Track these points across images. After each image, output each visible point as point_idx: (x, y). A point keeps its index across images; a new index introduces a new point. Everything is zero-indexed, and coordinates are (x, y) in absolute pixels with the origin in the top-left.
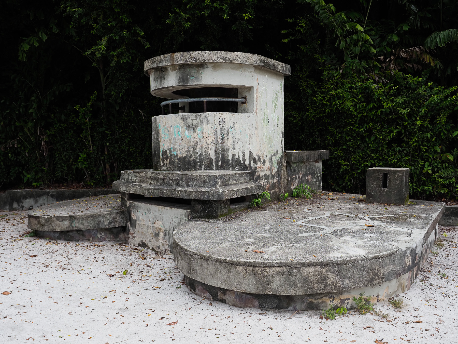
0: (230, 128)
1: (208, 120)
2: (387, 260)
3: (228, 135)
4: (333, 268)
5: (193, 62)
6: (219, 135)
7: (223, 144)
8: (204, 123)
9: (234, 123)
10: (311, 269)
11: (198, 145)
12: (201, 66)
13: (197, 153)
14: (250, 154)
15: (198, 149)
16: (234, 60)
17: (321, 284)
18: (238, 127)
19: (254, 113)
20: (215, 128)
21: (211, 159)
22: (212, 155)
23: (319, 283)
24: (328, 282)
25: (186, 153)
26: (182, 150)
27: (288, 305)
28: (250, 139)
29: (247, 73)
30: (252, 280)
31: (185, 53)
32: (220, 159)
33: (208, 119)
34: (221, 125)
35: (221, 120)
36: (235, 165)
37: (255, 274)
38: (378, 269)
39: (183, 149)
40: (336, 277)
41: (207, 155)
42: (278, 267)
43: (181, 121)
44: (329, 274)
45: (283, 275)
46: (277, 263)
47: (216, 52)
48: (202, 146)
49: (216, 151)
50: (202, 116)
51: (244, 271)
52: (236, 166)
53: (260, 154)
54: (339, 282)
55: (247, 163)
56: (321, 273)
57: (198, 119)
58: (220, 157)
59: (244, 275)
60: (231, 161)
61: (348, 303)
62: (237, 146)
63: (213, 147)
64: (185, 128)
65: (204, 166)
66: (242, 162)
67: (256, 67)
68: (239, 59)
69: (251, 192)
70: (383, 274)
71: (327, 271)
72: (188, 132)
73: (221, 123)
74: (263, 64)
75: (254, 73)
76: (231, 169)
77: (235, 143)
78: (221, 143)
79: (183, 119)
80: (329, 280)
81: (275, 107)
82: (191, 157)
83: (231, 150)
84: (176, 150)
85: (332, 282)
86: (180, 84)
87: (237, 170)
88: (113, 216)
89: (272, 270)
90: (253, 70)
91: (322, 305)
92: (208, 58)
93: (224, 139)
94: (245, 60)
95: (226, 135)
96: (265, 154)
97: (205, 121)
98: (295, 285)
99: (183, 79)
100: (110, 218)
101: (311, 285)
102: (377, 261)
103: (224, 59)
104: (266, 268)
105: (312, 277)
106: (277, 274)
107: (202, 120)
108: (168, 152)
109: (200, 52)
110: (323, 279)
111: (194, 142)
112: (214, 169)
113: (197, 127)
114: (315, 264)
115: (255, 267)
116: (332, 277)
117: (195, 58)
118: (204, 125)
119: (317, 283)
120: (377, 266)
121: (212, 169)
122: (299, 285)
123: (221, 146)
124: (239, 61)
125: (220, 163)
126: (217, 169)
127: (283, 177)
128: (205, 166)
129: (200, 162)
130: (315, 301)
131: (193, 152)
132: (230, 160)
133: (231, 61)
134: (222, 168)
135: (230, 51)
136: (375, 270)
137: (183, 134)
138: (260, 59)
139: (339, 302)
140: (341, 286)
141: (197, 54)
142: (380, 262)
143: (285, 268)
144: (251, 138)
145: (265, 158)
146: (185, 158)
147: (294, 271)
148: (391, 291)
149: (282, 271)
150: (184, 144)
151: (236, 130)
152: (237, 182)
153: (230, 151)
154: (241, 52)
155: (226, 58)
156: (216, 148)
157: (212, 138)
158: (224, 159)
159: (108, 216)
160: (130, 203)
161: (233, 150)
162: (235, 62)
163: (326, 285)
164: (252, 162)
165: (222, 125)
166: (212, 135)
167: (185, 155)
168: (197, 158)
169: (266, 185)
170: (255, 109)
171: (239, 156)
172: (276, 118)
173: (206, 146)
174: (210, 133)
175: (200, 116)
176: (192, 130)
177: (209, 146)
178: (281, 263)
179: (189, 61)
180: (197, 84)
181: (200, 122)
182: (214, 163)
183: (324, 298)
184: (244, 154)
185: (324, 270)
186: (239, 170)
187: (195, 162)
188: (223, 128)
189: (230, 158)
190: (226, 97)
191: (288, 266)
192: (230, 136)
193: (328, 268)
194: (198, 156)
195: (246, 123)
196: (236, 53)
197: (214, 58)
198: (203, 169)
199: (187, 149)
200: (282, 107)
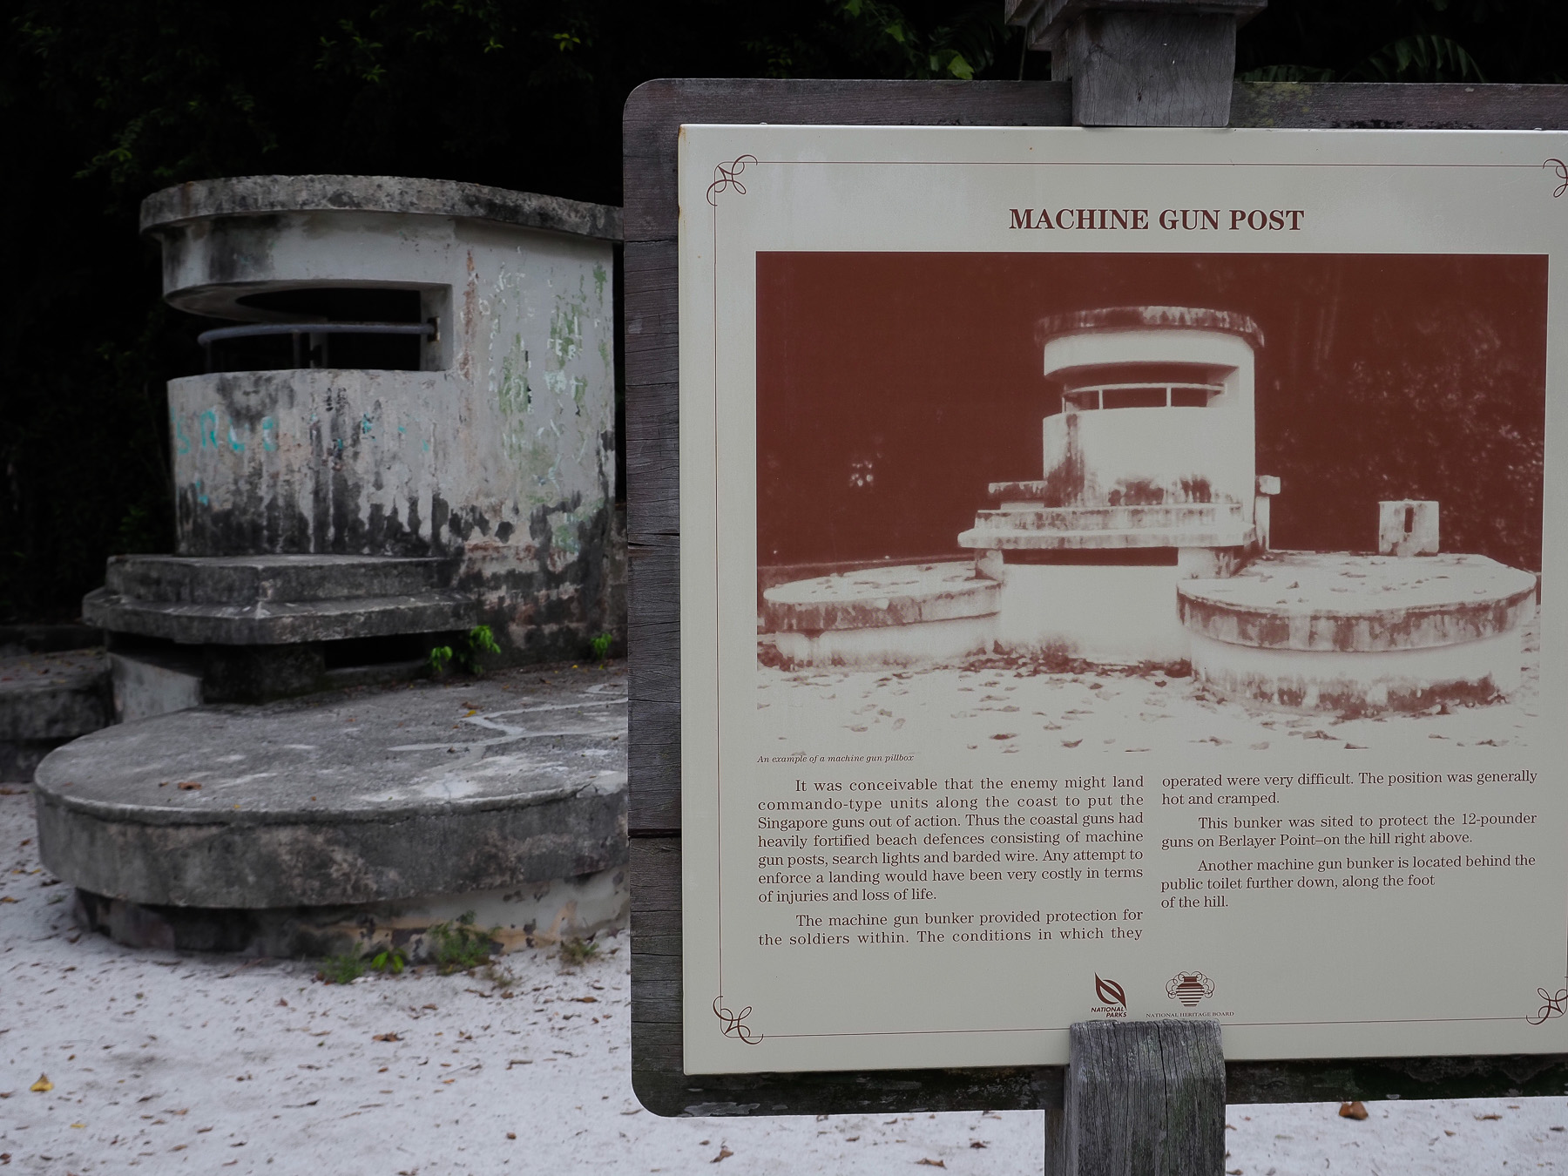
0: (364, 420)
1: (292, 395)
2: (533, 817)
3: (356, 442)
4: (346, 833)
5: (238, 210)
6: (327, 442)
7: (339, 470)
8: (280, 403)
9: (378, 405)
10: (284, 835)
11: (265, 474)
12: (271, 221)
13: (261, 499)
14: (439, 505)
15: (264, 487)
16: (368, 201)
17: (311, 878)
18: (391, 416)
19: (455, 370)
20: (315, 419)
21: (302, 520)
22: (306, 506)
23: (306, 875)
24: (334, 872)
25: (232, 499)
26: (222, 490)
27: (245, 942)
28: (436, 454)
29: (424, 243)
30: (138, 863)
31: (219, 183)
32: (331, 519)
33: (292, 391)
34: (333, 411)
35: (334, 395)
36: (380, 538)
37: (146, 847)
38: (500, 843)
39: (224, 487)
40: (356, 859)
41: (291, 504)
42: (199, 825)
43: (218, 397)
44: (333, 851)
45: (210, 850)
46: (194, 815)
47: (308, 177)
48: (275, 476)
49: (316, 493)
50: (275, 382)
51: (121, 840)
52: (385, 541)
53: (482, 503)
54: (366, 873)
55: (426, 530)
56: (310, 848)
57: (263, 392)
58: (332, 511)
59: (122, 849)
60: (367, 527)
61: (419, 942)
62: (390, 478)
63: (307, 480)
64: (228, 419)
65: (281, 540)
66: (407, 529)
67: (461, 224)
68: (384, 199)
69: (413, 623)
70: (519, 859)
71: (329, 842)
72: (237, 434)
73: (334, 405)
74: (481, 212)
75: (452, 240)
76: (366, 550)
77: (382, 469)
78: (334, 468)
79: (224, 390)
80: (335, 867)
81: (565, 350)
82: (244, 512)
83: (368, 489)
84: (207, 490)
85: (344, 874)
86: (214, 281)
87: (390, 554)
88: (63, 699)
89: (185, 835)
90: (449, 231)
91: (338, 944)
92: (282, 197)
93: (345, 454)
94: (408, 199)
95: (349, 441)
96: (509, 504)
97: (283, 398)
98: (240, 880)
99: (221, 266)
100: (54, 707)
101: (285, 881)
102: (494, 819)
103: (336, 199)
104: (170, 831)
105: (287, 858)
106: (197, 845)
107: (273, 393)
108: (189, 495)
109: (259, 179)
110: (318, 864)
111: (253, 464)
112: (312, 549)
113: (259, 415)
114: (293, 819)
115: (144, 825)
116: (345, 860)
117: (244, 198)
118: (281, 412)
119: (300, 875)
120: (494, 835)
121: (305, 552)
122: (251, 879)
123: (334, 478)
124: (387, 205)
125: (331, 532)
126: (322, 549)
127: (610, 582)
128: (285, 540)
129: (269, 527)
130: (318, 933)
131: (249, 497)
132: (362, 524)
133: (358, 205)
134: (338, 547)
135: (355, 174)
136: (487, 844)
137: (223, 440)
138: (468, 196)
139: (390, 938)
140: (375, 887)
141: (249, 185)
142: (503, 823)
143: (214, 830)
144: (441, 450)
145: (507, 516)
146: (227, 515)
147: (237, 838)
148: (586, 917)
149: (206, 839)
150: (226, 471)
151: (386, 425)
152: (361, 592)
153: (364, 493)
154: (393, 174)
155: (340, 195)
156: (317, 482)
157: (306, 451)
158: (344, 518)
159: (46, 701)
160: (113, 661)
161: (373, 490)
162: (371, 207)
163: (328, 882)
164: (445, 531)
165: (338, 410)
166: (305, 441)
167: (228, 506)
168: (260, 515)
169: (513, 608)
170: (460, 356)
171: (395, 511)
172: (568, 386)
173: (287, 478)
174: (298, 435)
175: (269, 380)
176: (247, 426)
177: (297, 476)
178: (205, 814)
179: (227, 209)
180: (258, 279)
181: (267, 401)
182: (310, 531)
183: (344, 923)
184: (413, 504)
185: (320, 839)
186: (395, 555)
187: (256, 529)
188: (340, 420)
189: (364, 514)
190: (362, 320)
191: (222, 824)
192: (365, 446)
193: (331, 833)
194: (263, 507)
195: (421, 402)
196: (377, 179)
197: (304, 196)
198: (278, 549)
199: (233, 488)
200: (603, 350)
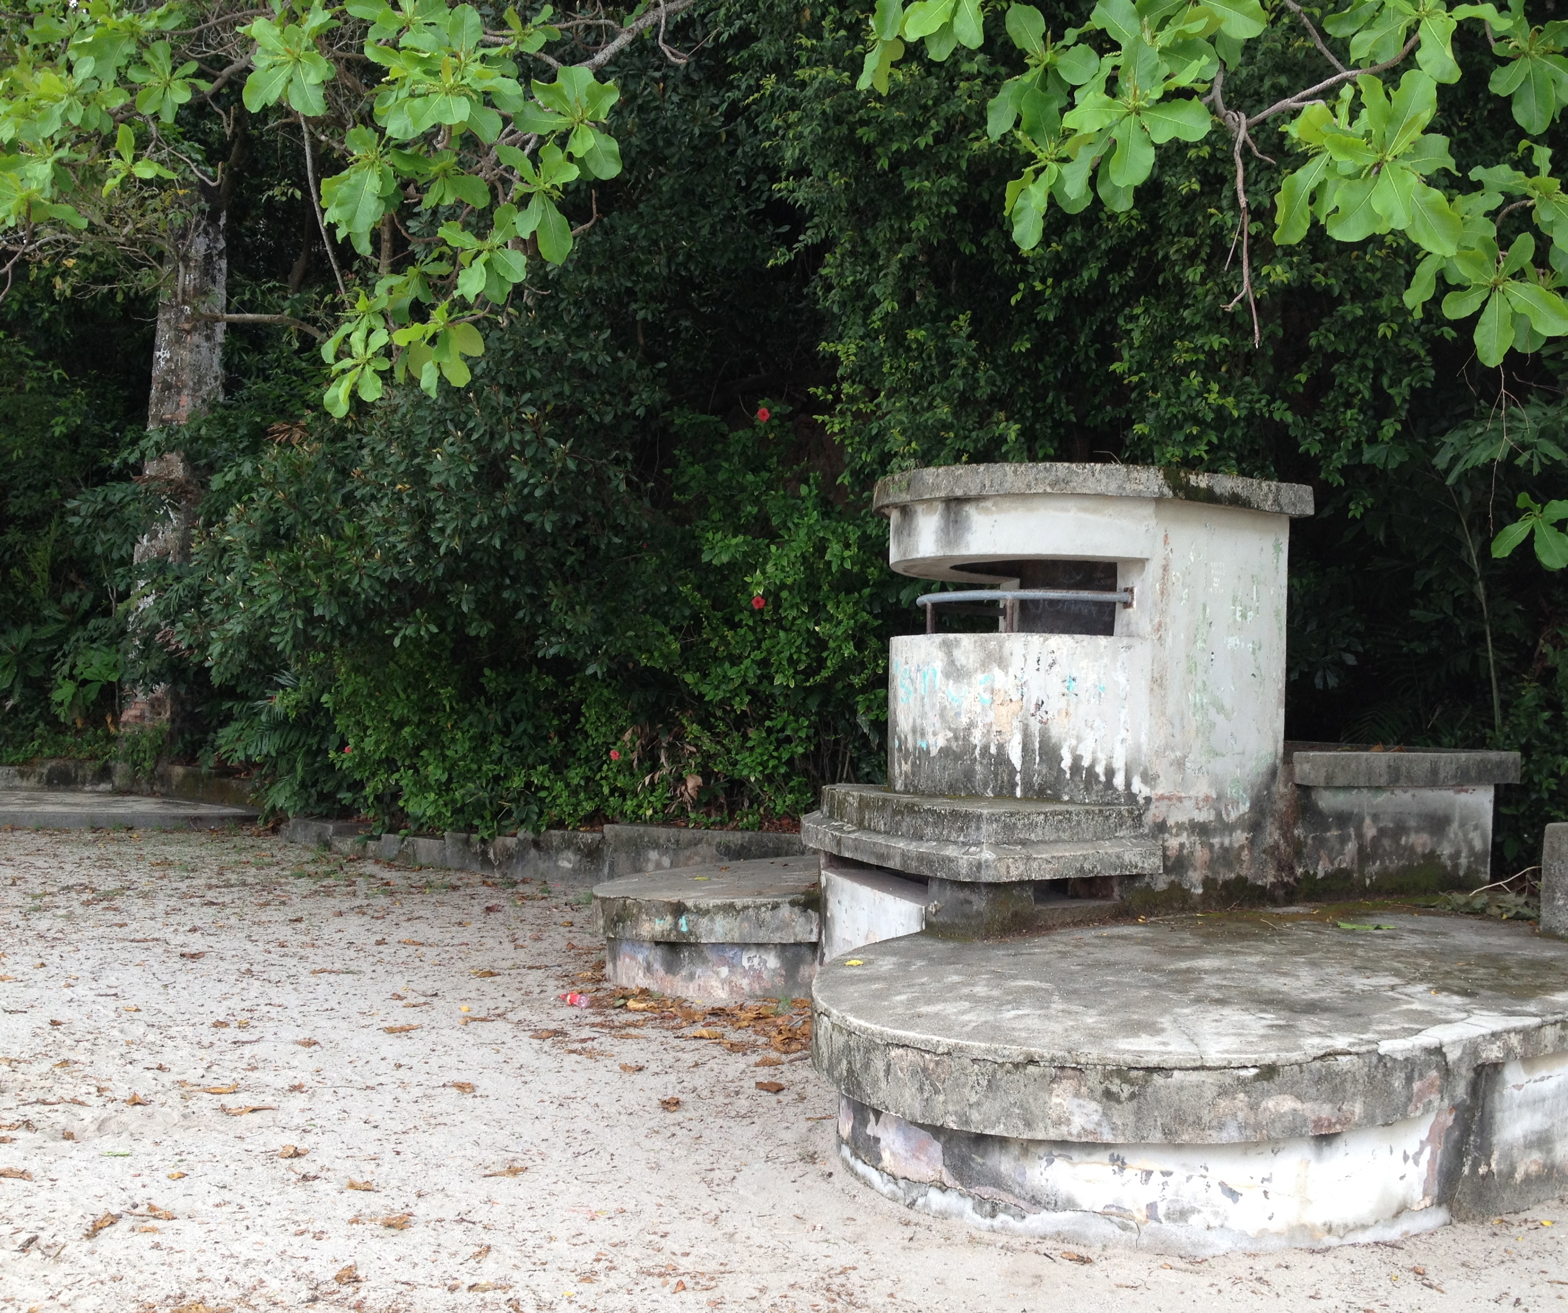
0: (1068, 679)
1: (1007, 655)
3: (1061, 698)
6: (1036, 698)
7: (1045, 724)
8: (997, 661)
11: (979, 724)
14: (1131, 757)
15: (978, 736)
18: (1092, 676)
19: (1150, 636)
20: (1026, 677)
21: (1011, 767)
22: (1015, 757)
25: (949, 745)
26: (941, 737)
28: (1130, 711)
33: (1007, 651)
34: (1043, 670)
35: (1043, 657)
37: (924, 1073)
39: (942, 734)
41: (1002, 753)
43: (941, 655)
48: (988, 726)
49: (1024, 743)
50: (992, 643)
52: (1083, 789)
55: (1119, 781)
57: (981, 652)
58: (1038, 760)
60: (1068, 775)
62: (1089, 732)
63: (1016, 731)
64: (947, 675)
65: (992, 784)
66: (1101, 778)
72: (955, 687)
73: (1043, 666)
74: (1180, 494)
75: (1152, 519)
76: (1067, 797)
77: (1084, 724)
78: (1040, 722)
79: (945, 648)
81: (1244, 616)
83: (1070, 742)
84: (927, 736)
86: (942, 553)
87: (1087, 801)
90: (1150, 511)
93: (1050, 709)
95: (1056, 698)
99: (948, 540)
104: (945, 1059)
107: (991, 653)
108: (909, 739)
111: (969, 715)
112: (1018, 794)
113: (977, 672)
118: (997, 670)
123: (1041, 730)
125: (1036, 778)
126: (1026, 794)
128: (995, 784)
129: (981, 772)
131: (965, 745)
132: (1064, 772)
137: (943, 693)
151: (1088, 684)
153: (1066, 745)
156: (1026, 733)
157: (1017, 706)
158: (1048, 766)
160: (830, 879)
161: (1074, 743)
164: (1136, 781)
165: (1046, 670)
166: (1017, 697)
169: (1192, 853)
170: (1154, 623)
171: (1093, 763)
172: (1245, 649)
173: (999, 728)
174: (1011, 691)
175: (987, 641)
176: (965, 681)
177: (1007, 727)
179: (958, 492)
181: (985, 659)
184: (1110, 758)
187: (970, 773)
188: (1048, 679)
189: (1066, 764)
192: (1069, 703)
195: (1119, 664)
198: (988, 792)
199: (951, 735)
200: (1277, 614)
